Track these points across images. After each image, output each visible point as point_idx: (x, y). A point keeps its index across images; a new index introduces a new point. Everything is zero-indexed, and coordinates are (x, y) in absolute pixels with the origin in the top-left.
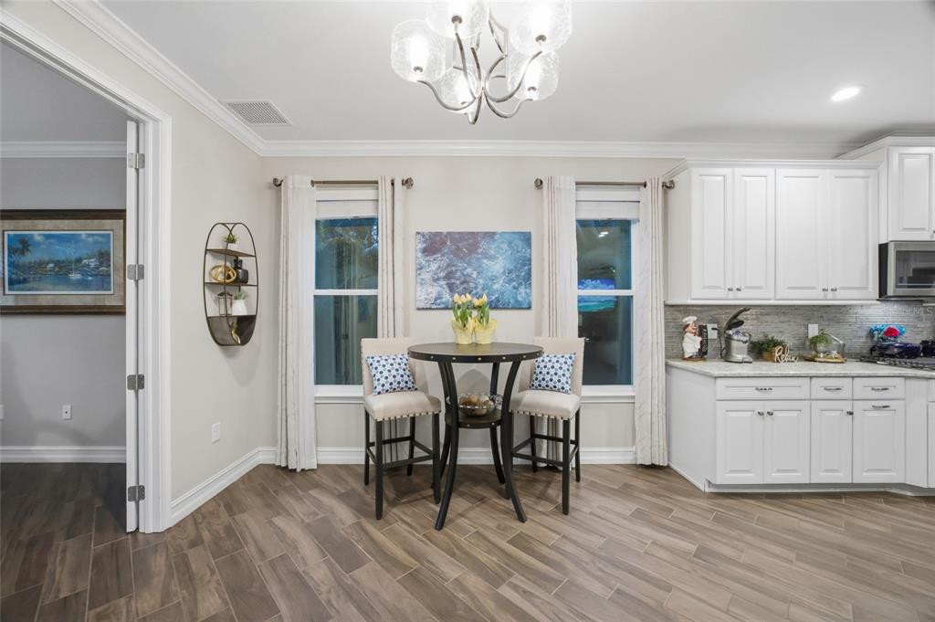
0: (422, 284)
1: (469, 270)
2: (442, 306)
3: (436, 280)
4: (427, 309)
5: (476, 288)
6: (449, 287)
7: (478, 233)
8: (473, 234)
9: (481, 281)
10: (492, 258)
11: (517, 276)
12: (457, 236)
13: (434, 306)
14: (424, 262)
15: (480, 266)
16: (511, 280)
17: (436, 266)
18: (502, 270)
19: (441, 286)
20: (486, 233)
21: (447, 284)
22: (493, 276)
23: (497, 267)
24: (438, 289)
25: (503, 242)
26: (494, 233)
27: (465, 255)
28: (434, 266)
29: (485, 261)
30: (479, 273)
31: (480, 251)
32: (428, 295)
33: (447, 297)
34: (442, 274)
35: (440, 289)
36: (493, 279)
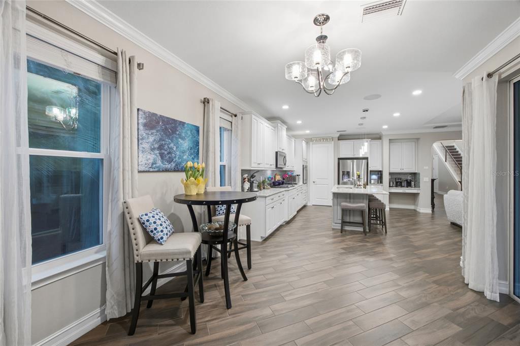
0: (143, 152)
1: (172, 145)
2: (156, 170)
3: (153, 149)
4: (146, 172)
5: (175, 157)
6: (160, 155)
7: (177, 120)
8: (174, 121)
9: (178, 153)
10: (183, 139)
11: (194, 152)
12: (166, 120)
13: (151, 170)
14: (145, 135)
15: (178, 143)
16: (191, 154)
17: (153, 138)
18: (187, 147)
19: (156, 154)
20: (181, 122)
21: (160, 153)
22: (183, 150)
23: (186, 144)
24: (154, 156)
25: (188, 130)
26: (184, 123)
27: (170, 135)
28: (151, 139)
29: (180, 140)
30: (177, 148)
31: (177, 133)
32: (147, 160)
33: (159, 163)
34: (156, 146)
35: (155, 157)
36: (184, 152)
